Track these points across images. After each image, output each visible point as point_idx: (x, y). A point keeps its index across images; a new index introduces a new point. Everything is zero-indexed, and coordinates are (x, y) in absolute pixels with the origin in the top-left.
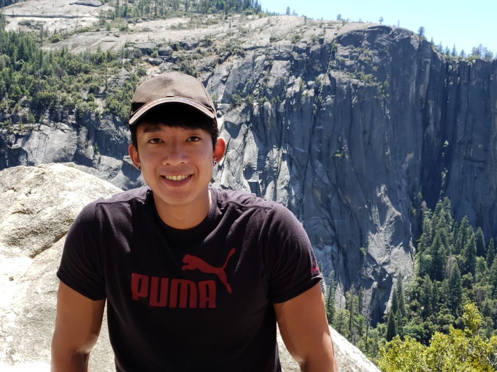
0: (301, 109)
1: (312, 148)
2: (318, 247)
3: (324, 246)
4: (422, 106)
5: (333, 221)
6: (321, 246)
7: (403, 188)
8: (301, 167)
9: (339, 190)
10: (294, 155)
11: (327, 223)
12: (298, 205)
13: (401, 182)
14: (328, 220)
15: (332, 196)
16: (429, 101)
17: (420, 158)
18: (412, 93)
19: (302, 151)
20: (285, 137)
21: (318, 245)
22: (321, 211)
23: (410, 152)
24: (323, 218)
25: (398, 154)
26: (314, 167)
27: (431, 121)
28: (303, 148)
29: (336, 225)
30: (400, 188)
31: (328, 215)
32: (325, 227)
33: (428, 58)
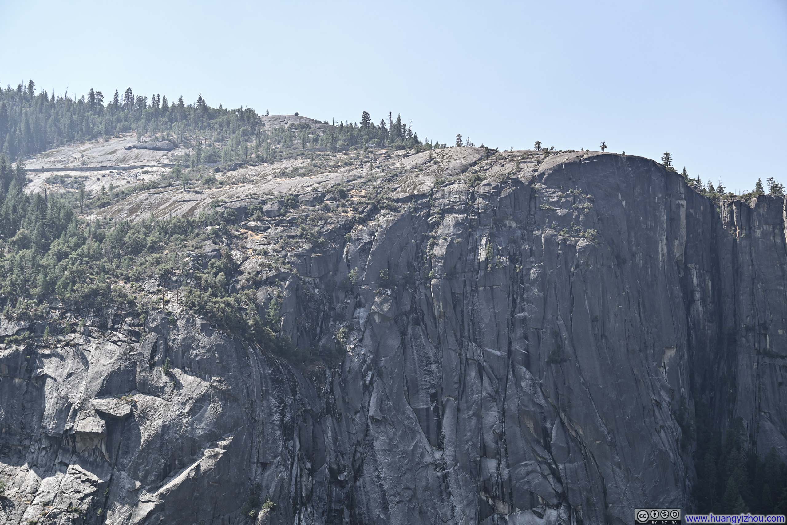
0: (492, 288)
1: (513, 348)
2: (535, 513)
3: (545, 511)
4: (680, 273)
5: (557, 466)
6: (540, 511)
7: (664, 405)
8: (498, 379)
9: (562, 415)
10: (485, 361)
11: (547, 472)
12: (497, 443)
13: (660, 395)
14: (549, 465)
15: (552, 425)
16: (689, 266)
17: (686, 356)
18: (663, 255)
19: (498, 353)
20: (469, 333)
21: (534, 509)
22: (534, 451)
23: (670, 348)
24: (540, 463)
25: (650, 351)
26: (518, 379)
27: (698, 296)
28: (499, 350)
29: (562, 473)
30: (659, 405)
31: (547, 457)
32: (545, 477)
33: (681, 199)
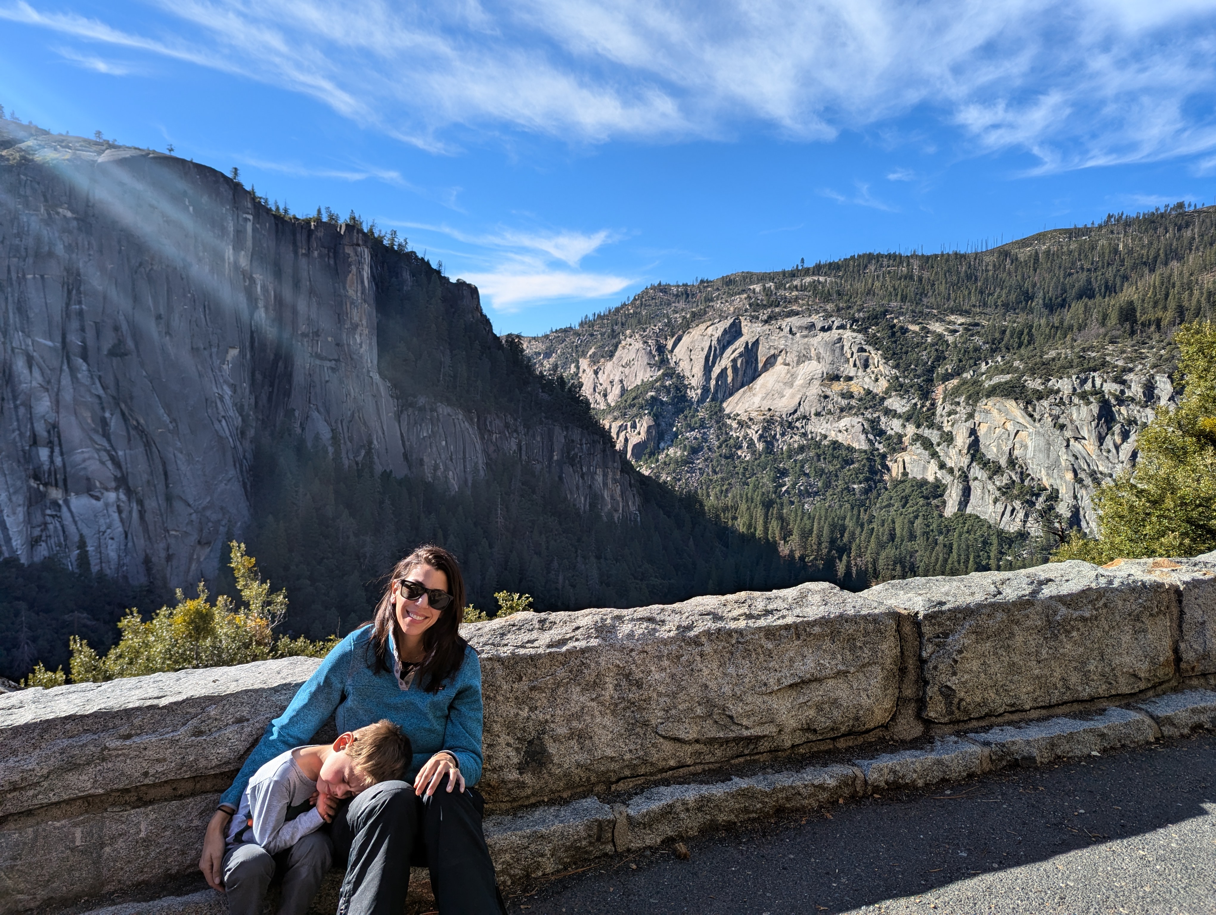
0: (42, 277)
1: (68, 340)
2: (92, 496)
3: (102, 494)
4: (245, 281)
5: (116, 453)
6: (98, 494)
7: (227, 398)
8: (50, 370)
9: (123, 406)
10: (34, 351)
11: (105, 457)
12: (49, 432)
13: (222, 389)
14: (108, 452)
15: (112, 415)
16: (254, 276)
17: (248, 356)
18: (229, 263)
19: (50, 343)
20: (15, 322)
21: (91, 493)
22: (92, 439)
23: (233, 347)
24: (98, 451)
25: (214, 350)
26: (73, 371)
27: (261, 304)
28: (51, 340)
29: (122, 459)
30: (221, 398)
31: (106, 444)
32: (103, 463)
33: (248, 213)
